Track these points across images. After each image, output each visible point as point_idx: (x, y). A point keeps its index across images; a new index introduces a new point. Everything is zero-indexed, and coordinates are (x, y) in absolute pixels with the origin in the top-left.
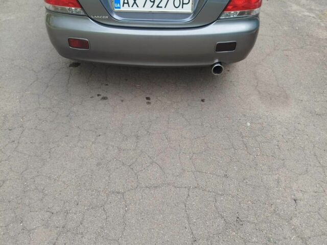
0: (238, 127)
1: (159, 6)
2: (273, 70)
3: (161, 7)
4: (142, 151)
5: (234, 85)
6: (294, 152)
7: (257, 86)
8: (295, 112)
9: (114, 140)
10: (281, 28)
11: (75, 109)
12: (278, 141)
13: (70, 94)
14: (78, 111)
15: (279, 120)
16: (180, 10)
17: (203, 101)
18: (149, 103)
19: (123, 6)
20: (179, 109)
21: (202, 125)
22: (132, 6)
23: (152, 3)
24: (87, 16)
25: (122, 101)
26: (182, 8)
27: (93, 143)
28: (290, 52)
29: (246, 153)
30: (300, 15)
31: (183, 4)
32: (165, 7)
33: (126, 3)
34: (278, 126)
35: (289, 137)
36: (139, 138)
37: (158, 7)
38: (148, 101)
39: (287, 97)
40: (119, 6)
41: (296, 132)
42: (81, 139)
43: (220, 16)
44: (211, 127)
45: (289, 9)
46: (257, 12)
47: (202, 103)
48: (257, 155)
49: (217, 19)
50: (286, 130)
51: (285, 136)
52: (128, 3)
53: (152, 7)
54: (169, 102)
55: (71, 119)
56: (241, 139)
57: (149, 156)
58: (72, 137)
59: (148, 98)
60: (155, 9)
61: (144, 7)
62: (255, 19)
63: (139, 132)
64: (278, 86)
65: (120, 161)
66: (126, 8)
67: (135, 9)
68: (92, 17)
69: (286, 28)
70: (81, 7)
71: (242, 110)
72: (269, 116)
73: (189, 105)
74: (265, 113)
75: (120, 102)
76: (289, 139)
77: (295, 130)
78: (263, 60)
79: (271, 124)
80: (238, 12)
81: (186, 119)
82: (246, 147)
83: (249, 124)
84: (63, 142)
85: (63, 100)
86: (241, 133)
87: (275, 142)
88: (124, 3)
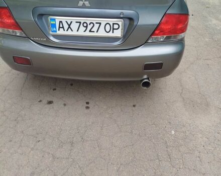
0: (164, 135)
1: (92, 30)
2: (196, 78)
3: (94, 32)
4: (74, 161)
5: (162, 91)
6: (214, 165)
7: (182, 93)
8: (214, 121)
9: (51, 146)
10: (203, 40)
11: (23, 113)
12: (200, 152)
13: (22, 98)
14: (25, 115)
15: (201, 128)
16: (111, 34)
17: (134, 106)
18: (87, 108)
19: (59, 30)
20: (113, 114)
21: (132, 132)
22: (67, 30)
23: (85, 28)
24: (27, 38)
25: (65, 105)
26: (113, 32)
27: (32, 149)
28: (210, 61)
29: (170, 165)
30: (218, 28)
31: (113, 29)
32: (97, 32)
33: (61, 28)
34: (200, 135)
35: (210, 148)
36: (74, 145)
37: (90, 31)
38: (87, 105)
39: (208, 105)
40: (55, 30)
41: (216, 142)
42: (23, 145)
43: (148, 40)
44: (139, 135)
45: (210, 23)
46: (183, 36)
47: (134, 108)
48: (180, 168)
49: (145, 43)
50: (207, 139)
51: (205, 147)
52: (63, 27)
53: (85, 31)
54: (105, 107)
55: (17, 123)
56: (166, 149)
57: (79, 166)
58: (15, 142)
59: (87, 103)
60: (88, 33)
61: (78, 31)
62: (181, 42)
63: (75, 138)
64: (200, 94)
65: (52, 171)
66: (61, 32)
67: (69, 33)
68: (32, 39)
69: (207, 40)
70: (22, 30)
71: (168, 117)
72: (191, 125)
73: (122, 111)
74: (188, 120)
75: (63, 106)
76: (209, 150)
77: (215, 140)
78: (187, 68)
79: (193, 133)
80: (165, 36)
81: (118, 126)
82: (170, 158)
83: (173, 132)
84: (6, 148)
85: (15, 104)
86: (166, 142)
87: (197, 153)
88: (60, 27)
